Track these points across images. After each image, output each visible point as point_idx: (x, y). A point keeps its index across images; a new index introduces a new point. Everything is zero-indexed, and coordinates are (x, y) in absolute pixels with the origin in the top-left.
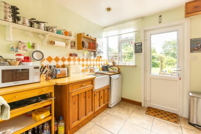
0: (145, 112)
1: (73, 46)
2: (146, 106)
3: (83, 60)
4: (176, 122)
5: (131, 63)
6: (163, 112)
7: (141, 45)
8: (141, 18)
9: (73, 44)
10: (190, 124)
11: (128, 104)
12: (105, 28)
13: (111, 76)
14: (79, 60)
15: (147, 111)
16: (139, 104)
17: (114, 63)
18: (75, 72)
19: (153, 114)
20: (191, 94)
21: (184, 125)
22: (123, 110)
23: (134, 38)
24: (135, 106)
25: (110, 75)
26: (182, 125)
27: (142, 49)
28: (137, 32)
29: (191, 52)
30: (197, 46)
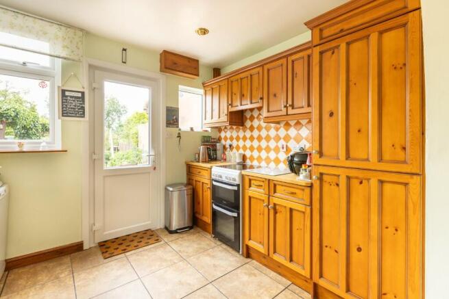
2: (93, 245)
4: (157, 241)
6: (131, 238)
7: (83, 97)
8: (82, 30)
10: (171, 232)
15: (103, 253)
16: (77, 248)
21: (166, 238)
22: (41, 289)
24: (67, 259)
26: (166, 240)
27: (83, 108)
29: (167, 126)
30: (172, 118)
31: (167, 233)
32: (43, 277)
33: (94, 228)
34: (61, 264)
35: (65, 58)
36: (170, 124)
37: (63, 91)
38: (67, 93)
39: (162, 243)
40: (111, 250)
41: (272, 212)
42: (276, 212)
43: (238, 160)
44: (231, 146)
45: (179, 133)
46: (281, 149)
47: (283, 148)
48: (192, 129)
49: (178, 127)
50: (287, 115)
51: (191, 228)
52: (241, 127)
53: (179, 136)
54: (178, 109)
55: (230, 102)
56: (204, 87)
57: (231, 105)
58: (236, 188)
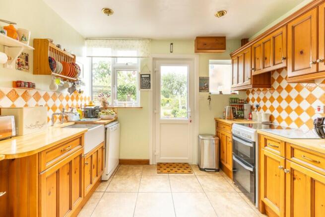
0: (156, 171)
1: (24, 63)
2: (154, 163)
3: (46, 97)
4: (190, 172)
5: (134, 104)
6: (175, 165)
7: (149, 78)
8: (149, 39)
9: (23, 61)
10: (201, 169)
11: (131, 166)
12: (89, 40)
13: (108, 126)
14: (37, 97)
15: (158, 169)
16: (146, 163)
17: (104, 103)
18: (34, 124)
19: (166, 171)
20: (201, 137)
21: (196, 172)
22: (128, 178)
23: (139, 66)
24: (141, 167)
25: (105, 124)
26: (196, 173)
27: (150, 83)
28: (144, 58)
29: (200, 91)
30: (204, 85)
31: (198, 169)
32: (130, 172)
33: (156, 154)
34: (139, 169)
35: (141, 57)
36: (202, 89)
37: (141, 75)
38: (143, 76)
39: (193, 175)
40: (162, 169)
41: (288, 177)
42: (293, 178)
43: (264, 119)
44: (257, 106)
45: (209, 96)
46: (316, 111)
47: (319, 109)
48: (221, 93)
49: (208, 91)
50: (318, 72)
51: (218, 171)
52: (268, 89)
53: (209, 98)
54: (208, 77)
55: (253, 67)
56: (232, 57)
57: (255, 69)
58: (251, 145)
